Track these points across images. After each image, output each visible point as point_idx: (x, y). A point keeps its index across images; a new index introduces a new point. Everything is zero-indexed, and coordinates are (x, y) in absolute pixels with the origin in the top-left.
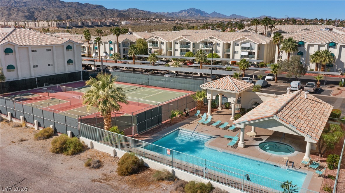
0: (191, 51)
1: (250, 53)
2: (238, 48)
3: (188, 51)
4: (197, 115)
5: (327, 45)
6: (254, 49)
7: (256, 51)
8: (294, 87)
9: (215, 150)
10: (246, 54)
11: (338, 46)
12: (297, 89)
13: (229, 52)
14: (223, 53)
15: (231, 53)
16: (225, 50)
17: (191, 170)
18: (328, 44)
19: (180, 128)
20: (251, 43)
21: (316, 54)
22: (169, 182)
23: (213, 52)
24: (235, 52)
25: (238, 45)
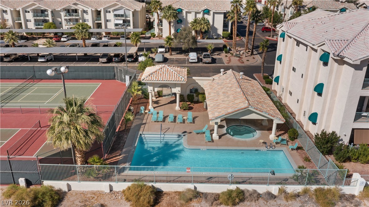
0: (51, 21)
1: (124, 21)
2: (110, 16)
3: (46, 21)
4: (143, 112)
5: (202, 12)
6: (128, 16)
7: (131, 18)
8: (193, 59)
9: (198, 149)
10: (121, 22)
11: (211, 13)
12: (196, 61)
13: (100, 20)
14: (93, 22)
15: (103, 21)
16: (95, 18)
17: (204, 179)
18: (204, 11)
19: (140, 132)
20: (124, 10)
21: (195, 21)
22: (198, 200)
23: (81, 21)
24: (107, 21)
25: (110, 12)
